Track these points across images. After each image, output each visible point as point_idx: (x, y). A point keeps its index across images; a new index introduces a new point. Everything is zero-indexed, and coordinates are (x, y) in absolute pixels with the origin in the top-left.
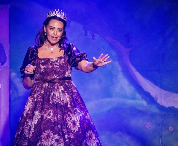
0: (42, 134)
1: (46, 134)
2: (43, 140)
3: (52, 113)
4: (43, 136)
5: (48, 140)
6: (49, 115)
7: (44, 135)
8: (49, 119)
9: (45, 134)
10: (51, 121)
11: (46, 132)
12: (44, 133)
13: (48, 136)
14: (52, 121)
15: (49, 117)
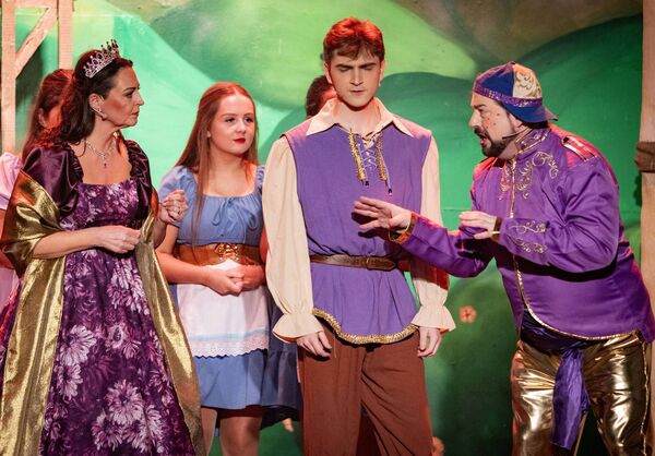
0: (108, 392)
1: (118, 393)
2: (111, 409)
3: (122, 333)
4: (111, 398)
5: (124, 409)
6: (116, 338)
7: (111, 393)
8: (117, 350)
9: (115, 392)
10: (124, 356)
11: (116, 386)
12: (111, 390)
13: (123, 397)
14: (128, 355)
15: (117, 346)
